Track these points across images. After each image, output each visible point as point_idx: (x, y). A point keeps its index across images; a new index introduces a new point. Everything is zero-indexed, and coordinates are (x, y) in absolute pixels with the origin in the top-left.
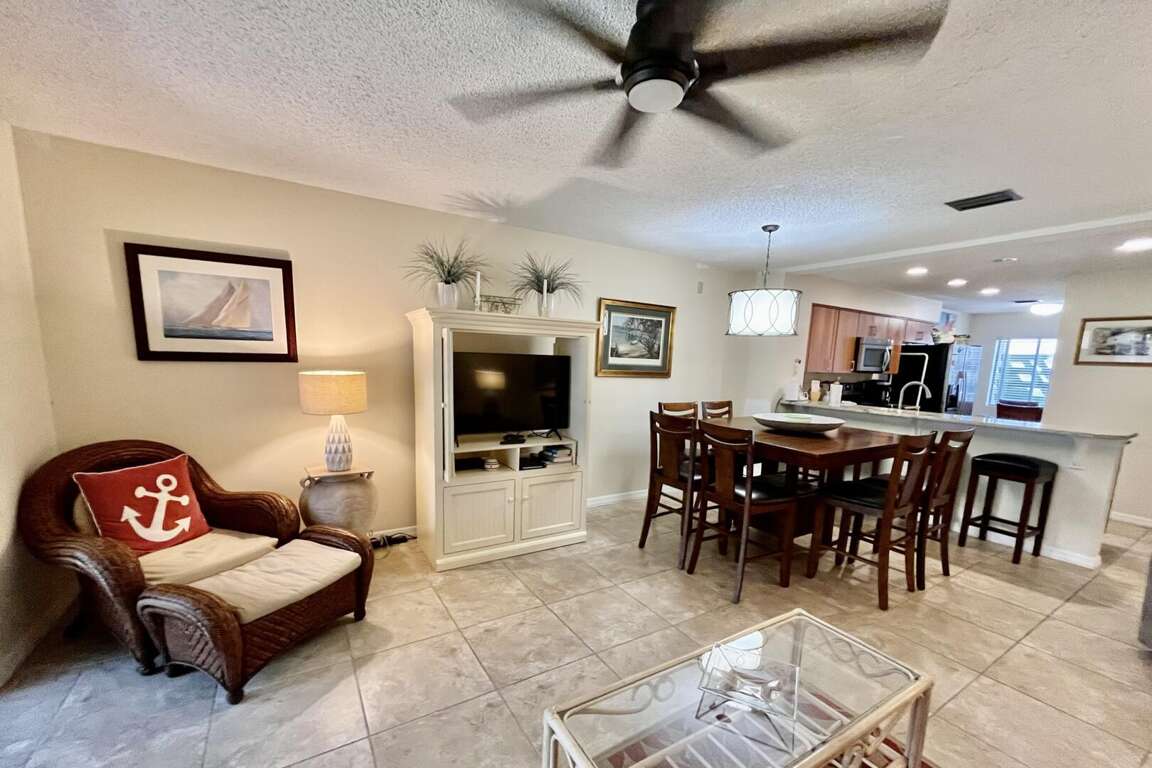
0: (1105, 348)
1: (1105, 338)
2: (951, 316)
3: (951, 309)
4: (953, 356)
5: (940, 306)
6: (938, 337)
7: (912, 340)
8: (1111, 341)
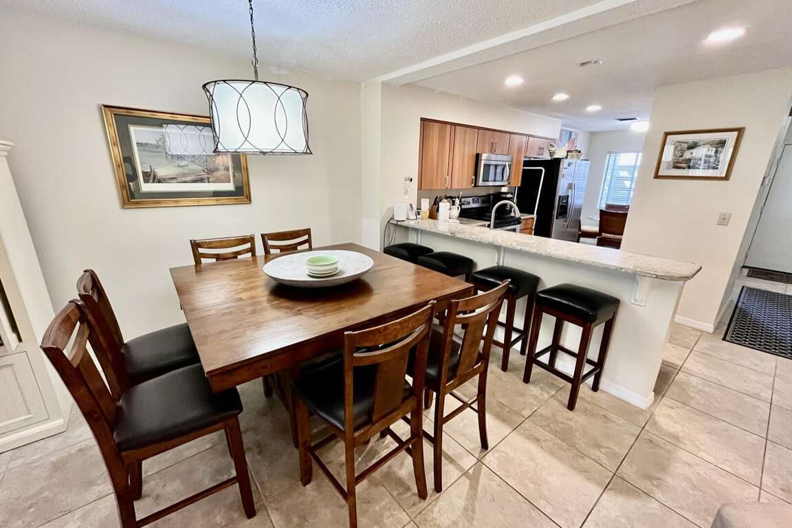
0: (681, 163)
1: (683, 152)
2: (573, 134)
3: (573, 127)
4: (564, 169)
5: (560, 124)
6: (554, 153)
7: (533, 155)
8: (687, 155)
